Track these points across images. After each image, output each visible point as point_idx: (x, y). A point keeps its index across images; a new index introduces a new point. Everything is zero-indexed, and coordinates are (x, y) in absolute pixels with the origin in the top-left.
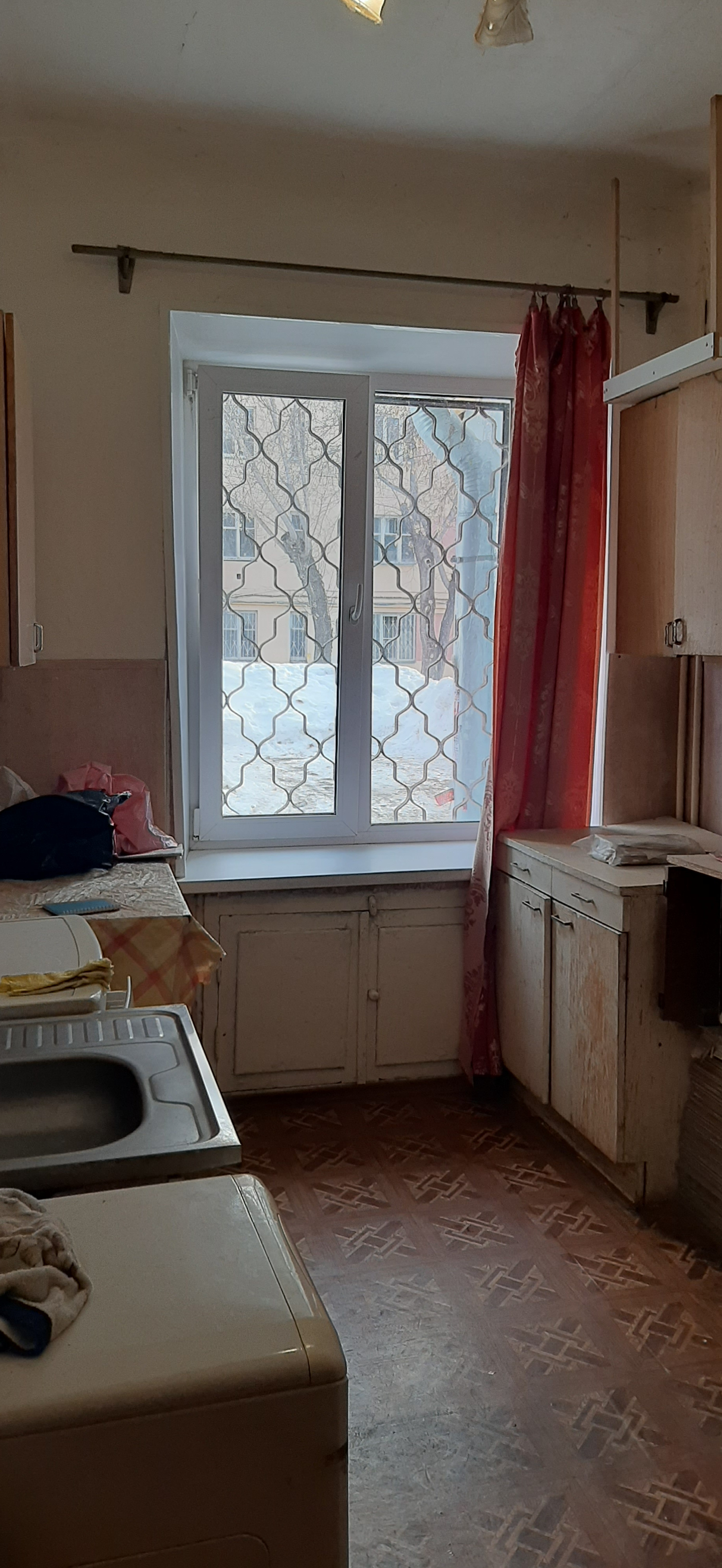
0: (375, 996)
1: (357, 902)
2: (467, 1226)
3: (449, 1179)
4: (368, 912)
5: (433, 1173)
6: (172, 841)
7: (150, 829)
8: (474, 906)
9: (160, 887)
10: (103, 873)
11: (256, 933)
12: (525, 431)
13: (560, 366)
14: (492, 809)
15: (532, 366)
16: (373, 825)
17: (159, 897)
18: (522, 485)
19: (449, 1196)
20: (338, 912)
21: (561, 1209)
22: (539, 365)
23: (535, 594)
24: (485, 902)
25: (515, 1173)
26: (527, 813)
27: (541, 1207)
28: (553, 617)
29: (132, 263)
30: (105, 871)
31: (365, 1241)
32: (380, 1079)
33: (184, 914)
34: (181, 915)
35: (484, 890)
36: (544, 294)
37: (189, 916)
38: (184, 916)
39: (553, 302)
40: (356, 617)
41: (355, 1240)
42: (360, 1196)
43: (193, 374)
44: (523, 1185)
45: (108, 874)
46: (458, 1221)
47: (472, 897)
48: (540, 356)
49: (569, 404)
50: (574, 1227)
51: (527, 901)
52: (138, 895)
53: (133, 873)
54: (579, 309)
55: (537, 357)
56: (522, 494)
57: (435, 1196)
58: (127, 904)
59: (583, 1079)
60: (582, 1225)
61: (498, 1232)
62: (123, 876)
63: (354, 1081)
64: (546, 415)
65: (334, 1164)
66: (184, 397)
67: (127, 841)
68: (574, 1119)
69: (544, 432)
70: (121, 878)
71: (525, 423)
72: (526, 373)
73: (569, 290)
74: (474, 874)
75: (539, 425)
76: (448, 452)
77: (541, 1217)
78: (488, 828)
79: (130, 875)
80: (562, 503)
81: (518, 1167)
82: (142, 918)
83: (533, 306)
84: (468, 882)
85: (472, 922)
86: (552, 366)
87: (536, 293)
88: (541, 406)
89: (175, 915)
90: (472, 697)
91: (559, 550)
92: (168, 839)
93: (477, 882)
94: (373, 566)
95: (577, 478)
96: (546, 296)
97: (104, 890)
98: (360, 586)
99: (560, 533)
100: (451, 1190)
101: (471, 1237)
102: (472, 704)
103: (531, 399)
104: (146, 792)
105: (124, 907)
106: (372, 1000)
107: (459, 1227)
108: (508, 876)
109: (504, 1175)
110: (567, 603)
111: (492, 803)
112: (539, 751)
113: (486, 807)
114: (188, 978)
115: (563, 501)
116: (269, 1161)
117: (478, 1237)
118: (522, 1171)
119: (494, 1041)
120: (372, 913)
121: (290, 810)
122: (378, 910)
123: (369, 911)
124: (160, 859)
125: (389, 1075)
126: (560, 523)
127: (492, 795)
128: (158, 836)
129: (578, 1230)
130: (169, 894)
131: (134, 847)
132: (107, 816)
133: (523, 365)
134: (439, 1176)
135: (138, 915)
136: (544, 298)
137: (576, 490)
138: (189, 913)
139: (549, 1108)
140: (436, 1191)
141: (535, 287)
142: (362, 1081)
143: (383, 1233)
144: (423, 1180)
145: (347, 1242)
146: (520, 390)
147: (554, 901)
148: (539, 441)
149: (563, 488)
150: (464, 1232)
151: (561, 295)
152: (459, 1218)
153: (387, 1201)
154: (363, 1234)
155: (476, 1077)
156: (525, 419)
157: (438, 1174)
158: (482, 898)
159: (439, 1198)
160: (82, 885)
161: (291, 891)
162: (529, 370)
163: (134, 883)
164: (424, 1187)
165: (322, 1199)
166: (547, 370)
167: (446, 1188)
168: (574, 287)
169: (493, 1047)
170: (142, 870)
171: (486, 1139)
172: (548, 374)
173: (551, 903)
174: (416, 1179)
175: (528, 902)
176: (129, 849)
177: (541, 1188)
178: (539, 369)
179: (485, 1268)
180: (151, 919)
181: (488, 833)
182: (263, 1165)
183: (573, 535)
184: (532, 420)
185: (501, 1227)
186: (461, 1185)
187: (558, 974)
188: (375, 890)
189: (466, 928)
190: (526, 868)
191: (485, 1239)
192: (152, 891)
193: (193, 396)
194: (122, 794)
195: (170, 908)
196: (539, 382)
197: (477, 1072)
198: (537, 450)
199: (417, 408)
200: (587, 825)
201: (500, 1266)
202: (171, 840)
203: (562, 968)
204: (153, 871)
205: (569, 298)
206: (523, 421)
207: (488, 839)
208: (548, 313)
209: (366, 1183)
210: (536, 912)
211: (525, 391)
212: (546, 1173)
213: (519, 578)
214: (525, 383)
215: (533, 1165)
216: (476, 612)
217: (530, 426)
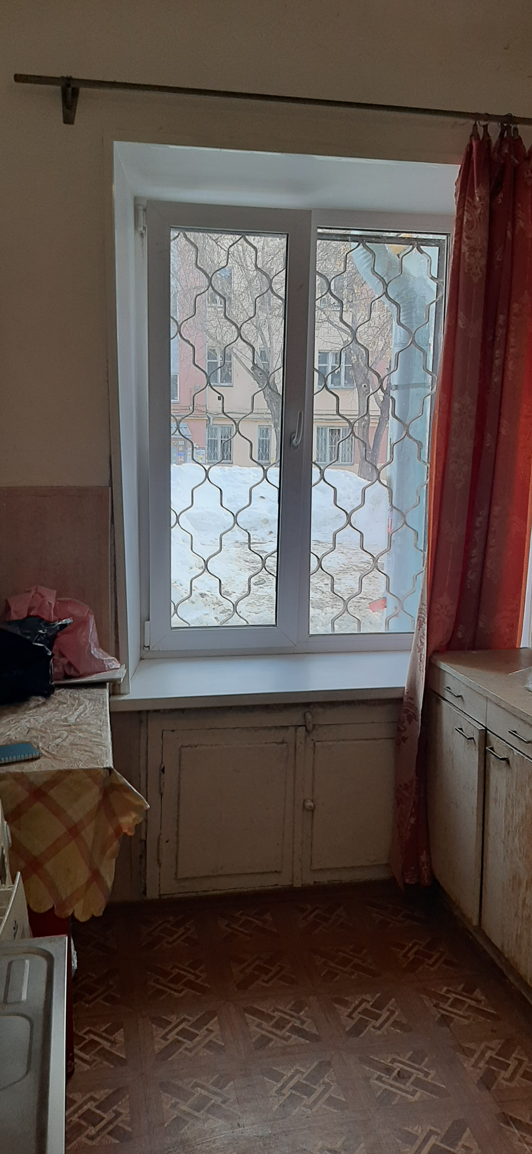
0: (311, 807)
1: (295, 717)
2: (398, 1069)
3: (379, 1005)
4: (304, 728)
5: (364, 997)
6: (115, 663)
7: (92, 652)
8: (406, 723)
9: (89, 724)
10: (40, 703)
11: (198, 748)
12: (465, 261)
13: (501, 195)
14: (426, 632)
15: (473, 196)
16: (312, 635)
17: (86, 738)
18: (461, 314)
19: (379, 1028)
20: (276, 727)
21: (493, 1049)
22: (479, 194)
23: (472, 422)
24: (417, 720)
25: (445, 999)
26: (459, 635)
27: (472, 1046)
28: (488, 445)
29: (75, 93)
30: (41, 699)
31: (293, 1088)
32: (315, 882)
33: (105, 766)
34: (102, 767)
35: (416, 709)
36: (484, 123)
37: (110, 770)
38: (104, 768)
39: (494, 130)
40: (297, 442)
41: (283, 1087)
42: (290, 1025)
43: (143, 210)
44: (453, 1016)
45: (44, 704)
46: (388, 1062)
47: (405, 715)
48: (481, 185)
49: (509, 234)
50: (507, 1074)
51: (460, 727)
52: (65, 734)
53: (69, 703)
54: (520, 138)
55: (478, 185)
56: (460, 323)
57: (366, 1026)
58: (50, 750)
59: (516, 915)
60: (515, 1072)
61: (429, 1079)
62: (58, 707)
63: (290, 883)
64: (486, 244)
65: (267, 982)
66: (135, 233)
67: (70, 664)
68: (506, 948)
69: (483, 262)
70: (55, 711)
71: (464, 253)
72: (466, 203)
73: (510, 119)
74: (407, 693)
75: (478, 254)
76: (386, 285)
77: (473, 1060)
78: (420, 650)
79: (65, 706)
80: (500, 332)
81: (448, 991)
82: (60, 771)
83: (474, 135)
84: (400, 700)
85: (404, 739)
86: (493, 195)
87: (477, 122)
88: (480, 236)
89: (96, 766)
90: (405, 517)
91: (497, 379)
92: (110, 661)
93: (410, 700)
94: (313, 394)
95: (515, 307)
96: (487, 125)
97: (32, 728)
98: (300, 413)
99: (497, 362)
100: (381, 1020)
101: (402, 1086)
102: (405, 523)
103: (471, 229)
104: (90, 615)
105: (46, 754)
106: (308, 810)
107: (388, 1070)
108: (440, 698)
109: (435, 1002)
110: (503, 431)
111: (425, 626)
112: (472, 576)
113: (419, 630)
114: (111, 831)
115: (501, 331)
116: (204, 976)
117: (408, 1086)
118: (452, 996)
119: (425, 852)
120: (308, 728)
121: (235, 621)
122: (314, 725)
123: (305, 726)
124: (100, 684)
125: (324, 878)
126: (498, 353)
127: (426, 619)
128: (101, 659)
129: (511, 1079)
130: (97, 734)
131: (76, 670)
132: (43, 647)
133: (463, 195)
134: (371, 999)
135: (58, 766)
136: (485, 127)
137: (513, 319)
138: (109, 763)
139: (480, 927)
140: (367, 1021)
141: (476, 116)
142: (298, 884)
143: (313, 1078)
144: (353, 1005)
145: (275, 1089)
146: (460, 219)
147: (488, 731)
148: (478, 270)
149: (501, 318)
150: (395, 1079)
151: (502, 125)
152: (390, 1059)
153: (317, 1033)
154: (292, 1077)
155: (405, 884)
156: (464, 249)
157: (368, 997)
158: (415, 716)
159: (369, 1030)
160: (12, 720)
161: (230, 708)
162: (471, 201)
163: (66, 718)
164: (354, 1015)
165: (253, 1028)
166: (487, 199)
167: (377, 1017)
168: (515, 117)
169: (423, 858)
170: (79, 699)
171: (415, 953)
172: (489, 202)
173: (485, 734)
174: (346, 1004)
175: (461, 729)
176: (72, 672)
177: (471, 1020)
178: (480, 198)
179: (418, 1130)
180: (69, 772)
181: (421, 654)
182: (199, 981)
183: (510, 365)
184: (472, 250)
185: (433, 1073)
186: (392, 1012)
187: (492, 805)
188: (311, 706)
189: (398, 744)
190: (460, 694)
191: (417, 1089)
192: (80, 731)
193: (144, 232)
194: (60, 623)
195: (93, 756)
196: (479, 211)
197: (407, 881)
198: (476, 280)
199: (357, 243)
200: (517, 647)
201: (433, 1128)
202: (113, 662)
203: (496, 800)
204: (90, 700)
205: (511, 127)
206: (463, 251)
207: (421, 661)
208: (490, 141)
209: (298, 1007)
210: (469, 740)
211: (465, 220)
212: (478, 1001)
213: (456, 406)
214: (466, 213)
215: (463, 990)
216: (410, 437)
217: (470, 255)
